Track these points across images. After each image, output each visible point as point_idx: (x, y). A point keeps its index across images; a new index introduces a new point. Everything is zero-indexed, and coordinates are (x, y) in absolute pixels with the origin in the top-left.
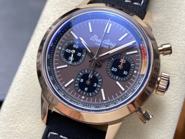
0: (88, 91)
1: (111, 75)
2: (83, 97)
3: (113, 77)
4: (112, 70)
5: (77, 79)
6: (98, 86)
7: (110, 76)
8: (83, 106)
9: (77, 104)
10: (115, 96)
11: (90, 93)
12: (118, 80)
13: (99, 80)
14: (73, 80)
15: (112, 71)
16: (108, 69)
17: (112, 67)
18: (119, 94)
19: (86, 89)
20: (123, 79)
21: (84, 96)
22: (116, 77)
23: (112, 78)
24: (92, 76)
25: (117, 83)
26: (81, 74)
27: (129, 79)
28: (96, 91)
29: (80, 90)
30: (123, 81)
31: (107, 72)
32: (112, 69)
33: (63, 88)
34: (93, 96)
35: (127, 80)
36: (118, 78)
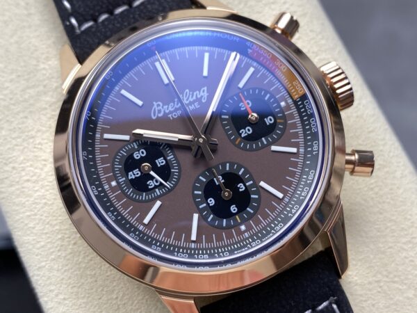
0: (241, 209)
1: (251, 146)
2: (243, 228)
3: (257, 145)
4: (243, 135)
5: (201, 207)
6: (247, 184)
7: (251, 150)
8: (262, 242)
9: (249, 248)
10: (293, 174)
11: (248, 209)
12: (270, 144)
13: (240, 173)
14: (196, 216)
15: (245, 138)
16: (235, 139)
17: (238, 130)
18: (295, 165)
19: (233, 209)
20: (277, 134)
21: (241, 224)
22: (262, 142)
23: (258, 149)
24: (220, 177)
25: (274, 148)
26: (200, 193)
27: (285, 124)
28: (252, 196)
29: (225, 220)
30: (280, 136)
31: (238, 146)
32: (240, 134)
33: (193, 245)
34: (256, 209)
35: (283, 130)
36: (267, 140)
